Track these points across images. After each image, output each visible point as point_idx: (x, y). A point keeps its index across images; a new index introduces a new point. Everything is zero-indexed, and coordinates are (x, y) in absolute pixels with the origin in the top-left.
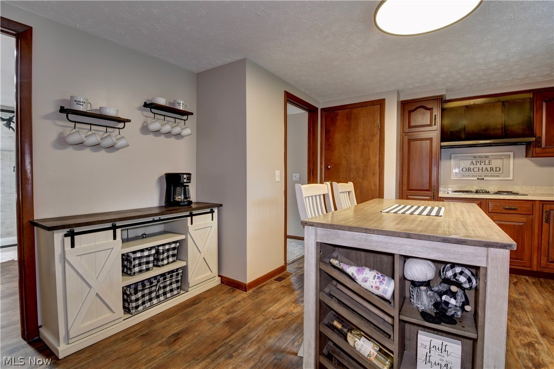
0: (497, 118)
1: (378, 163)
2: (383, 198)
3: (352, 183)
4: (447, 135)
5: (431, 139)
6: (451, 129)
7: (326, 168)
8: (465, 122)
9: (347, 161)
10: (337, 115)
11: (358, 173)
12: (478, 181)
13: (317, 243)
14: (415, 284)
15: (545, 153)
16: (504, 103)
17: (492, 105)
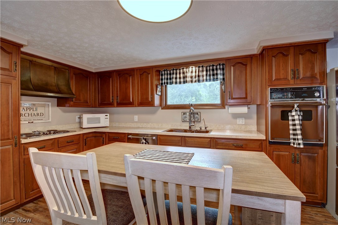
5: (10, 85)
12: (29, 124)
15: (75, 105)
16: (55, 68)
17: (48, 67)
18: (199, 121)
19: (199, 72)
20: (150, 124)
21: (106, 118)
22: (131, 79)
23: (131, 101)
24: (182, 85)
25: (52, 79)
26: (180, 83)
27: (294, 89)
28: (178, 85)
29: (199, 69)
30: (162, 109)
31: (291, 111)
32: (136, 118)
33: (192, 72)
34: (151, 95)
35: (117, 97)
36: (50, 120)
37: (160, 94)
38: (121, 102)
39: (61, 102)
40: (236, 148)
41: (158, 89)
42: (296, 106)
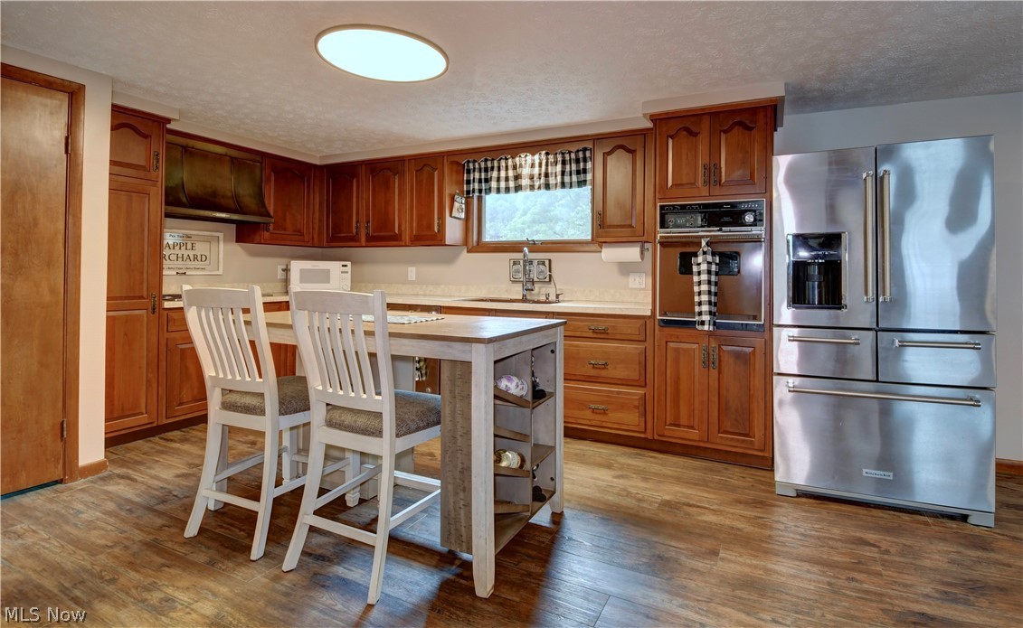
0: (225, 180)
5: (147, 196)
8: (182, 174)
12: (178, 277)
15: (274, 241)
16: (232, 159)
17: (219, 158)
18: (547, 279)
19: (547, 165)
20: (442, 287)
21: (343, 272)
22: (397, 180)
23: (397, 231)
24: (512, 195)
25: (227, 182)
26: (507, 190)
27: (706, 206)
28: (503, 195)
29: (547, 159)
30: (468, 252)
31: (696, 255)
32: (412, 272)
33: (533, 166)
34: (439, 219)
35: (368, 222)
36: (220, 272)
37: (463, 215)
38: (375, 234)
39: (245, 234)
40: (595, 336)
41: (456, 205)
42: (704, 243)
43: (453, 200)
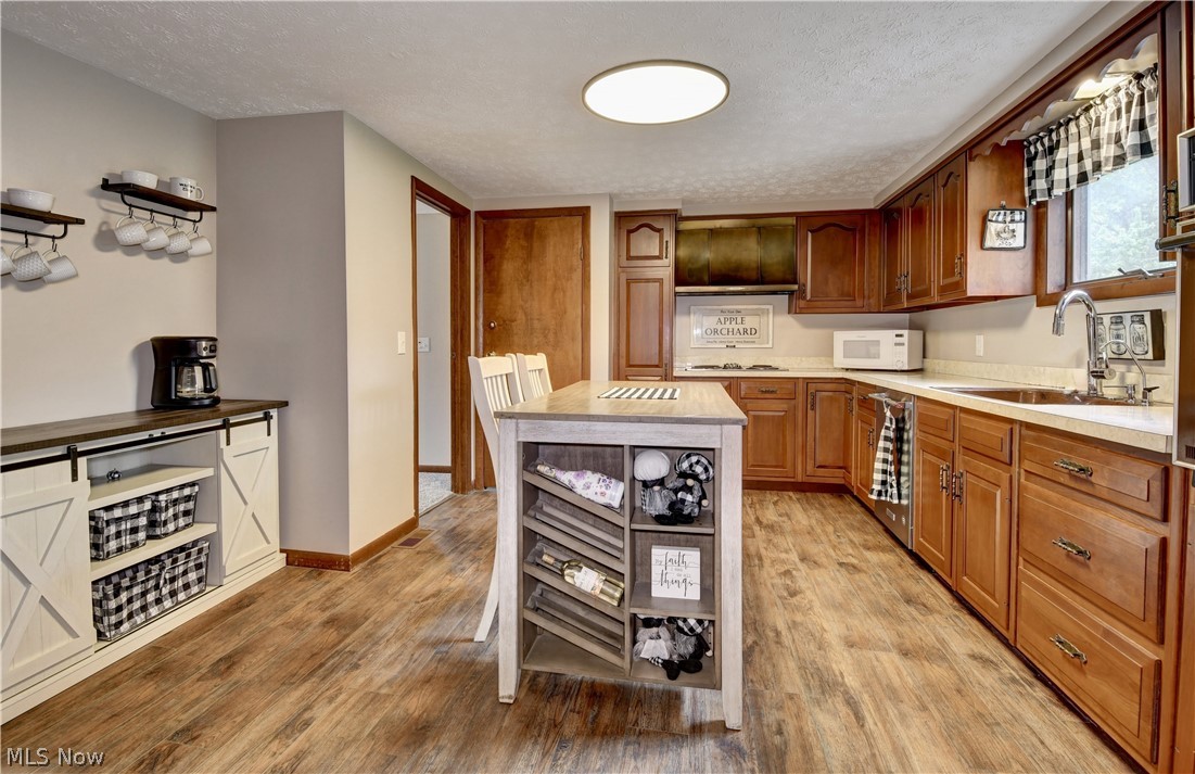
0: (750, 252)
1: (579, 320)
2: (589, 379)
3: (544, 355)
4: (684, 276)
5: (660, 281)
6: (690, 266)
7: (487, 326)
8: (708, 255)
9: (526, 314)
10: (506, 227)
11: (545, 337)
12: (729, 349)
13: (518, 442)
14: (646, 485)
15: (811, 308)
16: (760, 229)
17: (745, 231)
21: (896, 344)
22: (928, 208)
25: (753, 254)
30: (1038, 306)
34: (961, 256)
35: (908, 274)
36: (772, 343)
37: (1018, 242)
38: (913, 290)
43: (985, 220)
